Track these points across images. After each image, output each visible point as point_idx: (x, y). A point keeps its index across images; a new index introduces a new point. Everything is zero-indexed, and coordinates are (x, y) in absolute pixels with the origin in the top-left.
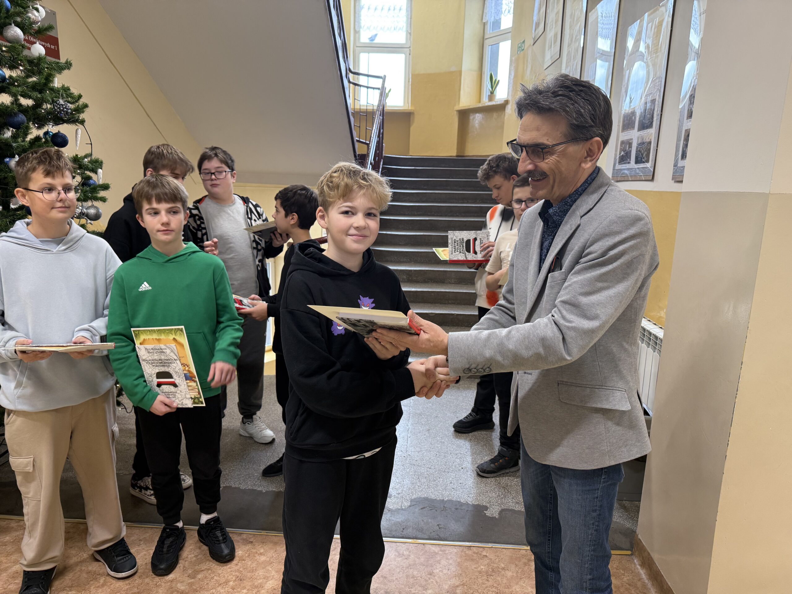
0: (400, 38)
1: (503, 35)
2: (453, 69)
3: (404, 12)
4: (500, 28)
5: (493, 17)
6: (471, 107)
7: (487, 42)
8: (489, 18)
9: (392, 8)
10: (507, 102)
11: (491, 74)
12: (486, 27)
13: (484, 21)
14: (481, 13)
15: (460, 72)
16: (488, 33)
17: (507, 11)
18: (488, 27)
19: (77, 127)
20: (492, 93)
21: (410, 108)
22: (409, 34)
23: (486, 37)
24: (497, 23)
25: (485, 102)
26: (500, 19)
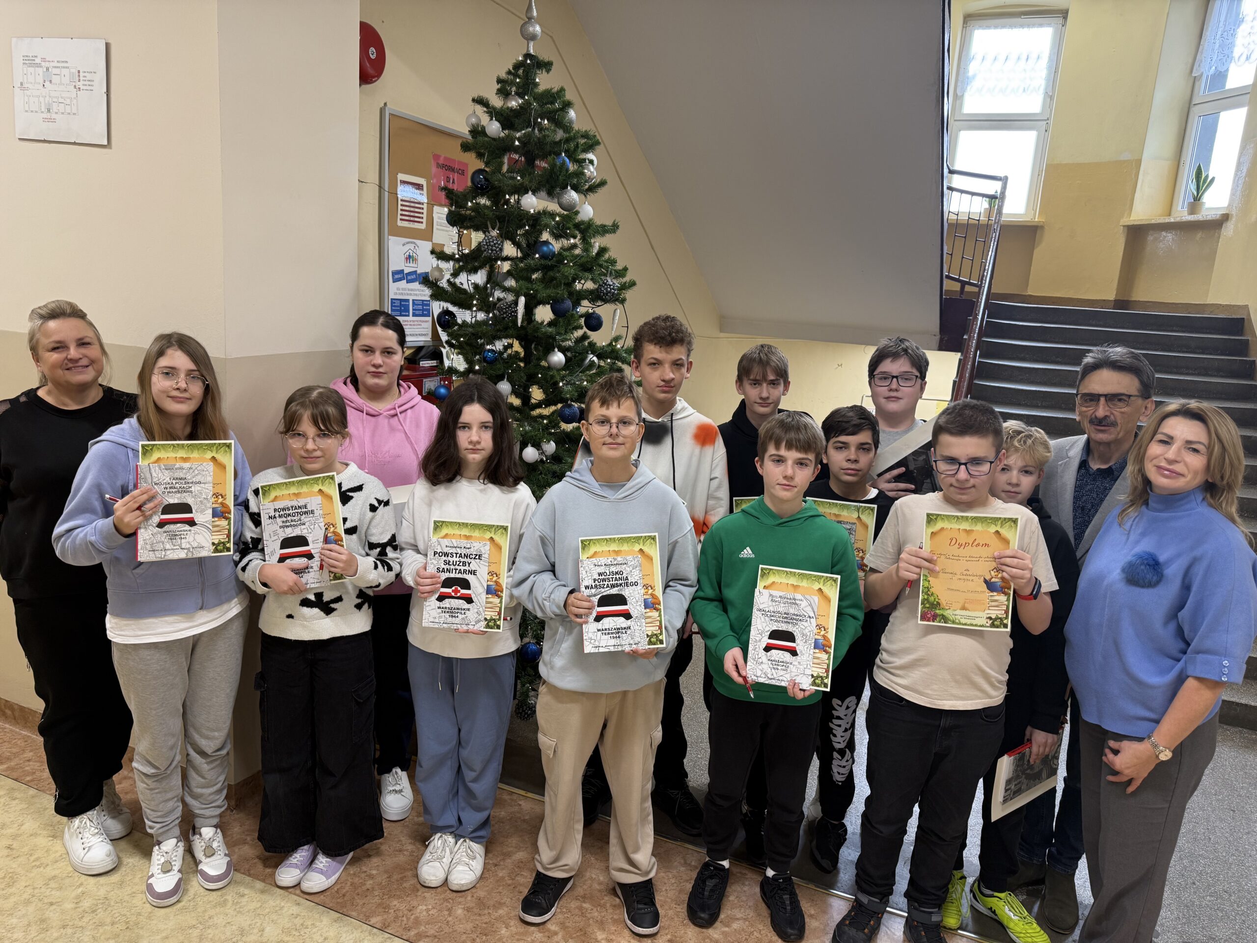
0: (1033, 104)
1: (1234, 98)
2: (1126, 156)
3: (1044, 63)
4: (1224, 85)
5: (1214, 68)
6: (1153, 222)
7: (1196, 111)
8: (1207, 69)
9: (1024, 57)
10: (1226, 217)
11: (1199, 166)
12: (1197, 84)
13: (1194, 75)
14: (1190, 60)
15: (1139, 162)
16: (1201, 93)
17: (1244, 57)
18: (1202, 85)
19: (616, 307)
20: (1197, 199)
21: (1036, 220)
22: (1049, 97)
23: (1195, 101)
24: (1221, 76)
25: (1181, 214)
26: (1227, 70)
